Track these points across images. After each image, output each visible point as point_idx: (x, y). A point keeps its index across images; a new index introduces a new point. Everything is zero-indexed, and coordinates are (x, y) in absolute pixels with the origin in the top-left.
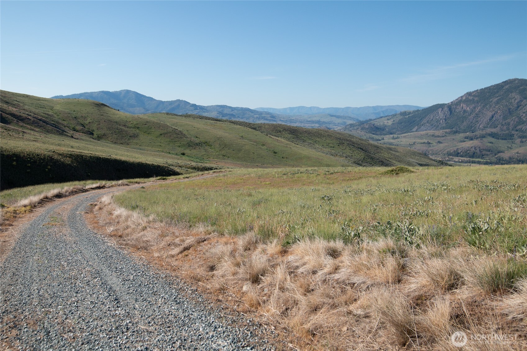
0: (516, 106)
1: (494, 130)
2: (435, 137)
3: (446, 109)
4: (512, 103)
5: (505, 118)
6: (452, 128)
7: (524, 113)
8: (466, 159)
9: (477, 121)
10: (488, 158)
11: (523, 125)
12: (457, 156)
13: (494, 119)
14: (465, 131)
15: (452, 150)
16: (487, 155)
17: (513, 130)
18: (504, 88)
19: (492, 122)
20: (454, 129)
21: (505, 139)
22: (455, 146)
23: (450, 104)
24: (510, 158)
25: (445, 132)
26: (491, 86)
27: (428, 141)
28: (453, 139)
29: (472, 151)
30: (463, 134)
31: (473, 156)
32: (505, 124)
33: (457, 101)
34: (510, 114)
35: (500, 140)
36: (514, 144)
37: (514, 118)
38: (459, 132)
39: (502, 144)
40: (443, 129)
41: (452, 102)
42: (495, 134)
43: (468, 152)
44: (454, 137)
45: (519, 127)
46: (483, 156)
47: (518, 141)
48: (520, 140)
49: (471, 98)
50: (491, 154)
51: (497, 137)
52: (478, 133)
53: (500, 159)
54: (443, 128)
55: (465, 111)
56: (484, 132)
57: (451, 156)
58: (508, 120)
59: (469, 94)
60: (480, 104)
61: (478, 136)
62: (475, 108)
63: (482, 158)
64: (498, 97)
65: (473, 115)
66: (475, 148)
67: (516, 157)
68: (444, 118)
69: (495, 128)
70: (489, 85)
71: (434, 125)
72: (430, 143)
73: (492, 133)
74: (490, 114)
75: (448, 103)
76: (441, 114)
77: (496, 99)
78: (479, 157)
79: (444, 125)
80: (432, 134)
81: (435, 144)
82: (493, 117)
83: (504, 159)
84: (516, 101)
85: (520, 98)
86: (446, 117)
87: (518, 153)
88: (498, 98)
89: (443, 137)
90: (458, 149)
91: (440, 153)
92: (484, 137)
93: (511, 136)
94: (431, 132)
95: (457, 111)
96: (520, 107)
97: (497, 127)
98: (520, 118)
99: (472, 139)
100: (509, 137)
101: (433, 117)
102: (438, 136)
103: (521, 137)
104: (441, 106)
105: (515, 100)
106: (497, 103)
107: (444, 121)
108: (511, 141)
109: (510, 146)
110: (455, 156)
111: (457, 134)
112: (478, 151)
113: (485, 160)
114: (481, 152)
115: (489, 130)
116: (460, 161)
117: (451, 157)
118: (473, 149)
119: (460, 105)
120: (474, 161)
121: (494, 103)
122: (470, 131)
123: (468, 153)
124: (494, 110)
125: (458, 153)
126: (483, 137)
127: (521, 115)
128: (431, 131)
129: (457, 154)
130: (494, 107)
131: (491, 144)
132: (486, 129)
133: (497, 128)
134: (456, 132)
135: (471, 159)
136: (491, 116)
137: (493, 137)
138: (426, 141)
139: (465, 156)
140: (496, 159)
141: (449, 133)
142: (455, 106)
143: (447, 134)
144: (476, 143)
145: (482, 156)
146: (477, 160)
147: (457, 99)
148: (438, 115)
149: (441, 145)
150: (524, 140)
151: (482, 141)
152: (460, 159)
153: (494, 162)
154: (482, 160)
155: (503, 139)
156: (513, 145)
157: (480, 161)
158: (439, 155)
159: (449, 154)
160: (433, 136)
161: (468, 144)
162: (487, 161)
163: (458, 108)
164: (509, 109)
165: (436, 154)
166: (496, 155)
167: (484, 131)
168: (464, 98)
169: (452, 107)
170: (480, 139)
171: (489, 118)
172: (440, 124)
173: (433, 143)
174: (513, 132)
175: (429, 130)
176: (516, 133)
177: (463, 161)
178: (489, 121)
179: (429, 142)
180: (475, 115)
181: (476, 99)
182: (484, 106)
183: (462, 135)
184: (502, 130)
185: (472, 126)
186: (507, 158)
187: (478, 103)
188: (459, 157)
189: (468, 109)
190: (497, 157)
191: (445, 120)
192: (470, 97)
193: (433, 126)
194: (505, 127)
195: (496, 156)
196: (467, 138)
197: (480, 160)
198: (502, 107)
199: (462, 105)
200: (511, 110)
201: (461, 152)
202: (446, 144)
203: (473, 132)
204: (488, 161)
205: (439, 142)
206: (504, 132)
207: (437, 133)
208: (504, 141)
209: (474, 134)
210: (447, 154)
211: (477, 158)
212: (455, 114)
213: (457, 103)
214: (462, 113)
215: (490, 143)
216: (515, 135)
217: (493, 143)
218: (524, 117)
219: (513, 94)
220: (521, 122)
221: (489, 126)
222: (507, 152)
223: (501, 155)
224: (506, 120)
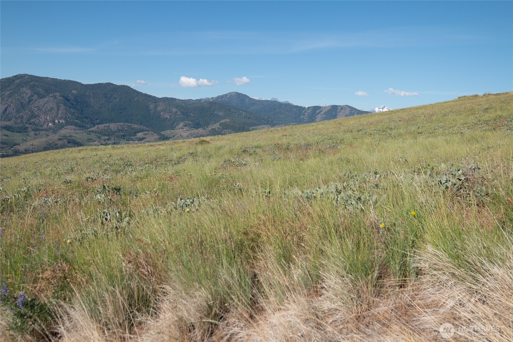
0: (27, 100)
1: (8, 123)
4: (23, 97)
5: (18, 112)
7: (35, 107)
10: (4, 151)
11: (36, 119)
13: (8, 112)
16: (3, 148)
17: (27, 123)
18: (15, 82)
19: (6, 115)
21: (20, 132)
24: (26, 149)
32: (19, 117)
34: (23, 108)
35: (15, 133)
36: (29, 136)
37: (27, 111)
39: (17, 137)
42: (10, 127)
45: (32, 120)
47: (32, 133)
48: (34, 132)
50: (7, 147)
51: (12, 130)
53: (16, 152)
58: (21, 114)
64: (9, 90)
67: (31, 149)
69: (9, 121)
73: (6, 126)
77: (8, 92)
82: (6, 110)
83: (20, 152)
84: (28, 96)
85: (31, 93)
87: (32, 145)
93: (25, 129)
96: (32, 102)
97: (11, 120)
98: (32, 112)
100: (23, 130)
103: (34, 130)
105: (26, 95)
106: (10, 96)
108: (25, 133)
109: (25, 138)
113: (1, 153)
121: (6, 96)
124: (7, 104)
127: (33, 109)
130: (7, 101)
131: (6, 137)
133: (11, 121)
136: (4, 109)
137: (8, 130)
140: (12, 152)
150: (37, 132)
153: (10, 154)
155: (17, 132)
156: (28, 137)
162: (3, 154)
164: (22, 103)
166: (12, 148)
174: (27, 125)
176: (30, 126)
184: (16, 123)
186: (23, 149)
190: (13, 150)
194: (19, 120)
195: (12, 149)
198: (14, 100)
200: (23, 104)
204: (5, 154)
206: (18, 126)
208: (19, 134)
215: (5, 136)
216: (29, 128)
217: (8, 136)
218: (36, 111)
219: (24, 89)
220: (34, 116)
221: (2, 119)
222: (22, 144)
223: (16, 147)
224: (20, 113)
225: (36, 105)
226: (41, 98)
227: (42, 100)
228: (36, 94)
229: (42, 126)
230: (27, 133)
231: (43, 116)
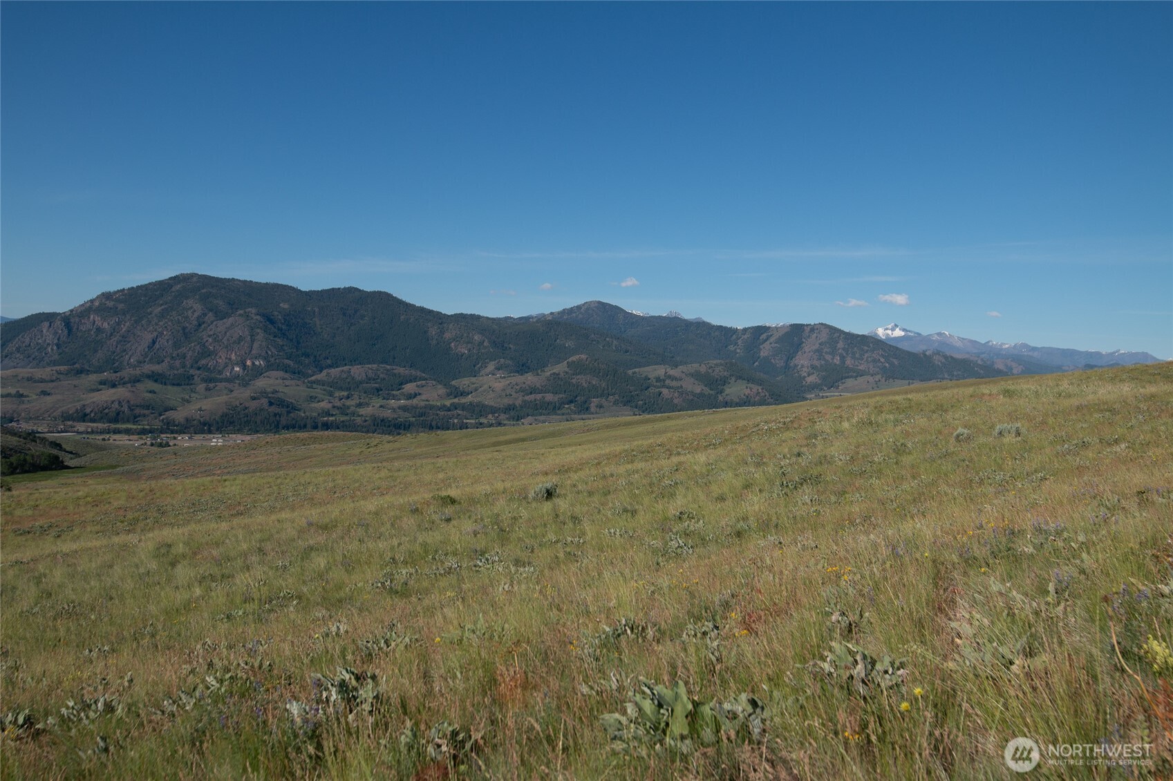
0: (195, 323)
1: (157, 368)
2: (35, 382)
3: (58, 323)
4: (187, 317)
5: (176, 345)
6: (74, 364)
7: (210, 336)
8: (100, 425)
9: (125, 350)
10: (146, 423)
11: (209, 358)
12: (84, 421)
13: (157, 346)
14: (99, 370)
15: (71, 408)
16: (144, 416)
17: (192, 367)
18: (173, 289)
19: (153, 353)
20: (77, 366)
21: (178, 385)
22: (78, 401)
23: (67, 314)
24: (187, 420)
25: (56, 371)
26: (150, 284)
27: (18, 392)
28: (75, 386)
29: (114, 410)
30: (95, 375)
31: (116, 420)
32: (178, 355)
33: (83, 308)
34: (186, 338)
35: (170, 387)
36: (195, 392)
37: (193, 344)
38: (88, 372)
39: (172, 394)
40: (54, 365)
41: (71, 311)
42: (159, 375)
43: (106, 411)
44: (76, 382)
45: (203, 362)
46: (135, 417)
47: (201, 387)
48: (205, 385)
49: (110, 304)
50: (152, 413)
51: (163, 381)
52: (126, 373)
53: (168, 423)
54: (54, 363)
55: (99, 330)
56: (138, 372)
57: (69, 420)
58: (183, 350)
59: (107, 296)
60: (128, 317)
61: (127, 379)
62: (118, 324)
63: (135, 423)
64: (162, 305)
65: (116, 339)
66: (120, 402)
67: (198, 417)
68: (56, 341)
69: (159, 363)
70: (147, 283)
71: (33, 356)
72: (22, 395)
73: (153, 372)
74: (148, 337)
75: (64, 313)
76: (47, 335)
77: (160, 309)
78: (128, 421)
79: (56, 357)
80: (26, 376)
81: (35, 397)
82: (154, 342)
83: (177, 423)
84: (196, 315)
85: (202, 309)
86: (58, 340)
87: (200, 410)
88: (163, 307)
89: (52, 381)
90: (84, 406)
91: (46, 415)
92: (139, 381)
93: (188, 378)
94: (25, 372)
95: (83, 328)
96: (203, 326)
97: (163, 361)
98: (204, 345)
99: (114, 386)
100: (184, 381)
101: (31, 339)
102: (42, 381)
103: (206, 381)
104: (49, 317)
105: (193, 313)
106: (162, 316)
107: (55, 348)
108: (188, 387)
109: (188, 397)
110: (78, 421)
111: (83, 375)
112: (125, 409)
113: (139, 427)
114: (132, 410)
115: (148, 368)
116: (90, 430)
117: (70, 423)
118: (116, 405)
119: (89, 317)
120: (119, 429)
121: (156, 315)
122: (111, 369)
123: (107, 414)
124: (156, 330)
125: (86, 415)
126: (136, 380)
127: (205, 340)
128: (25, 370)
129: (83, 417)
130: (156, 324)
131: (150, 395)
132: (142, 365)
133: (164, 364)
134: (80, 372)
135: (113, 426)
136: (151, 340)
137: (156, 381)
138: (13, 391)
139: (100, 420)
140: (161, 424)
141: (67, 374)
142: (77, 320)
143: (61, 376)
144: (121, 392)
145: (135, 419)
146: (124, 426)
147: (82, 305)
148: (42, 336)
149: (48, 398)
150: (211, 385)
151: (134, 389)
152: (88, 426)
153: (158, 429)
154: (135, 427)
155: (174, 385)
156: (193, 395)
157: (131, 429)
158: (43, 419)
159: (66, 417)
160: (29, 379)
161: (106, 396)
162: (143, 429)
163: (85, 323)
164: (184, 329)
165: (37, 418)
166: (161, 415)
167: (138, 369)
168: (97, 304)
169: (72, 320)
170: (129, 385)
171: (146, 345)
172: (46, 354)
173: (30, 395)
174: (192, 372)
175: (22, 367)
176: (198, 372)
177: (95, 430)
178: (147, 350)
179: (21, 392)
180: (121, 338)
181: (121, 306)
182: (136, 322)
183: (94, 377)
184: (172, 368)
185: (114, 359)
186: (182, 420)
187: (124, 314)
188: (88, 422)
189: (106, 325)
190: (163, 420)
191: (58, 346)
192: (107, 302)
193: (31, 359)
194: (177, 363)
195: (161, 418)
196: (105, 384)
197: (129, 426)
198: (170, 323)
199: (92, 317)
200: (187, 331)
201: (92, 411)
202: (59, 397)
203: (115, 372)
204: (147, 427)
205: (44, 393)
206: (176, 372)
207: (39, 373)
208: (175, 388)
209: (118, 375)
210: (62, 416)
211: (124, 422)
212: (79, 334)
213: (81, 312)
214: (92, 333)
215: (150, 392)
216: (196, 377)
217: (155, 393)
218: (210, 344)
219: (190, 302)
220: (206, 353)
221: (147, 360)
222: (181, 408)
223: (170, 414)
224: (179, 348)
225: (212, 333)
226: (221, 319)
227: (221, 322)
228: (211, 310)
229: (220, 372)
230: (192, 387)
231: (223, 354)
